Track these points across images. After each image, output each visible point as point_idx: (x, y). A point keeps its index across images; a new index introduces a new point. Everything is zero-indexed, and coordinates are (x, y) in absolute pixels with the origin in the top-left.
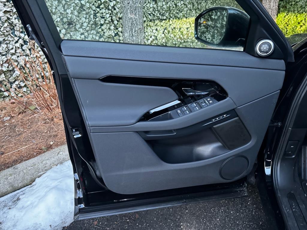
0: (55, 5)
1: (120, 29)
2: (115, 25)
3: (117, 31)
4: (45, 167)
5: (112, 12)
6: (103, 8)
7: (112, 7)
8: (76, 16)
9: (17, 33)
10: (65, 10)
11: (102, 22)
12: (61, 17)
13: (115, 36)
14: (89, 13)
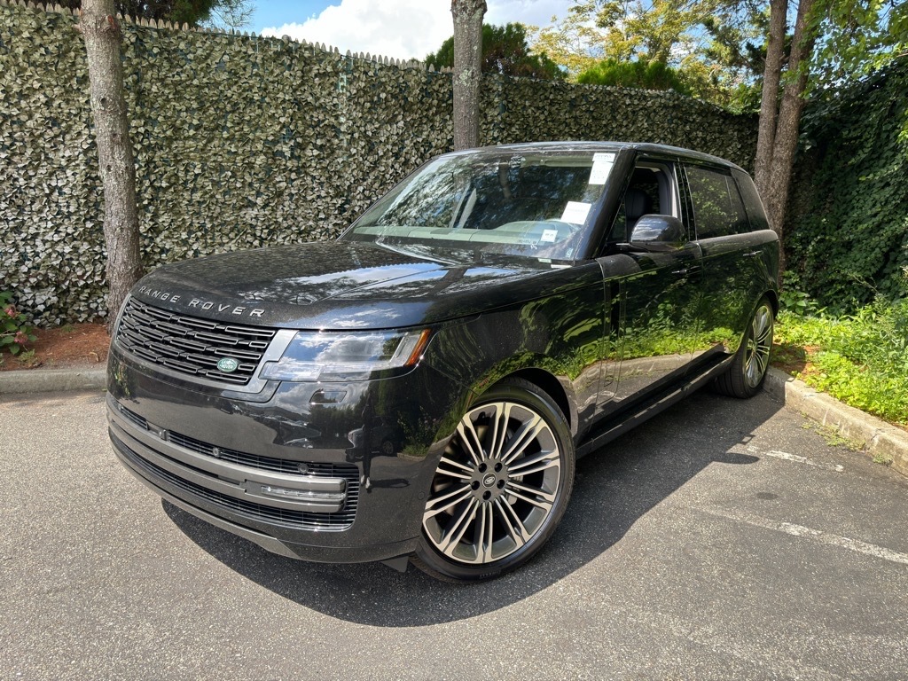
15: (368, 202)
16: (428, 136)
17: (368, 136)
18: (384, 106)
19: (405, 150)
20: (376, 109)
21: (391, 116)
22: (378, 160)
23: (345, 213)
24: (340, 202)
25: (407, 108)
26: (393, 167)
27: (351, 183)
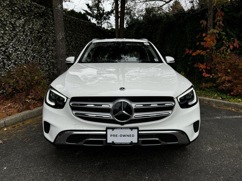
0: (22, 55)
1: (51, 67)
2: (48, 65)
3: (50, 68)
4: (34, 112)
5: (47, 59)
6: (43, 57)
7: (47, 57)
8: (31, 60)
9: (6, 67)
10: (27, 58)
11: (43, 64)
12: (25, 61)
13: (48, 70)
14: (37, 59)
15: (15, 49)
16: (32, 26)
17: (12, 24)
18: (16, 12)
19: (26, 30)
20: (14, 13)
21: (19, 17)
22: (17, 33)
23: (6, 53)
24: (4, 49)
25: (24, 14)
26: (22, 36)
27: (7, 41)
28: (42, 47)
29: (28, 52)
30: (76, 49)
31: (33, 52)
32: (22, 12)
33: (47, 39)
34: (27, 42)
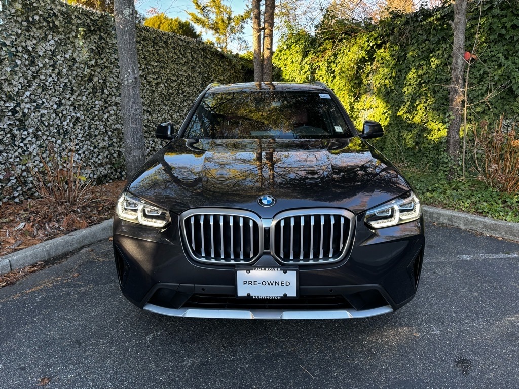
0: (52, 117)
1: (115, 140)
2: (109, 136)
3: (111, 141)
5: (106, 123)
6: (97, 120)
7: (106, 119)
8: (71, 127)
9: (17, 143)
10: (62, 123)
11: (97, 133)
12: (58, 129)
13: (109, 146)
14: (83, 124)
15: (35, 104)
16: (72, 53)
17: (29, 51)
18: (37, 26)
19: (58, 63)
20: (32, 28)
21: (43, 35)
22: (39, 70)
23: (17, 115)
24: (12, 105)
25: (54, 29)
26: (50, 76)
27: (19, 89)
28: (94, 99)
29: (62, 111)
30: (168, 100)
31: (74, 109)
32: (51, 24)
33: (105, 81)
34: (61, 89)
